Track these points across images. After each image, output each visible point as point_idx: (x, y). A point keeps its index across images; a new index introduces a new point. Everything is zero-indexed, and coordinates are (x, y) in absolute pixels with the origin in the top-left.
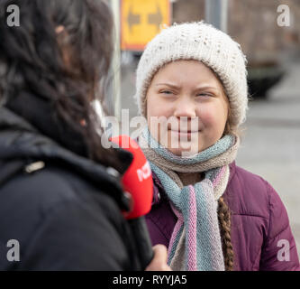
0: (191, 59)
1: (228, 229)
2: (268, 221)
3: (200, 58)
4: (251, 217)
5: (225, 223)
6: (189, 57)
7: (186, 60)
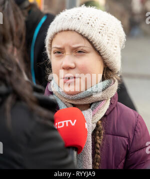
0: (68, 30)
1: (99, 141)
2: (131, 140)
3: (73, 29)
4: (119, 137)
5: (98, 137)
6: (66, 29)
7: (65, 31)
